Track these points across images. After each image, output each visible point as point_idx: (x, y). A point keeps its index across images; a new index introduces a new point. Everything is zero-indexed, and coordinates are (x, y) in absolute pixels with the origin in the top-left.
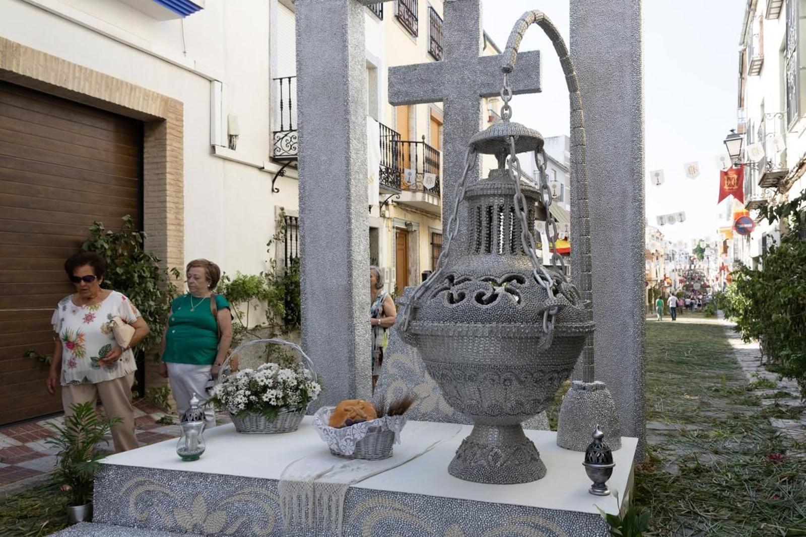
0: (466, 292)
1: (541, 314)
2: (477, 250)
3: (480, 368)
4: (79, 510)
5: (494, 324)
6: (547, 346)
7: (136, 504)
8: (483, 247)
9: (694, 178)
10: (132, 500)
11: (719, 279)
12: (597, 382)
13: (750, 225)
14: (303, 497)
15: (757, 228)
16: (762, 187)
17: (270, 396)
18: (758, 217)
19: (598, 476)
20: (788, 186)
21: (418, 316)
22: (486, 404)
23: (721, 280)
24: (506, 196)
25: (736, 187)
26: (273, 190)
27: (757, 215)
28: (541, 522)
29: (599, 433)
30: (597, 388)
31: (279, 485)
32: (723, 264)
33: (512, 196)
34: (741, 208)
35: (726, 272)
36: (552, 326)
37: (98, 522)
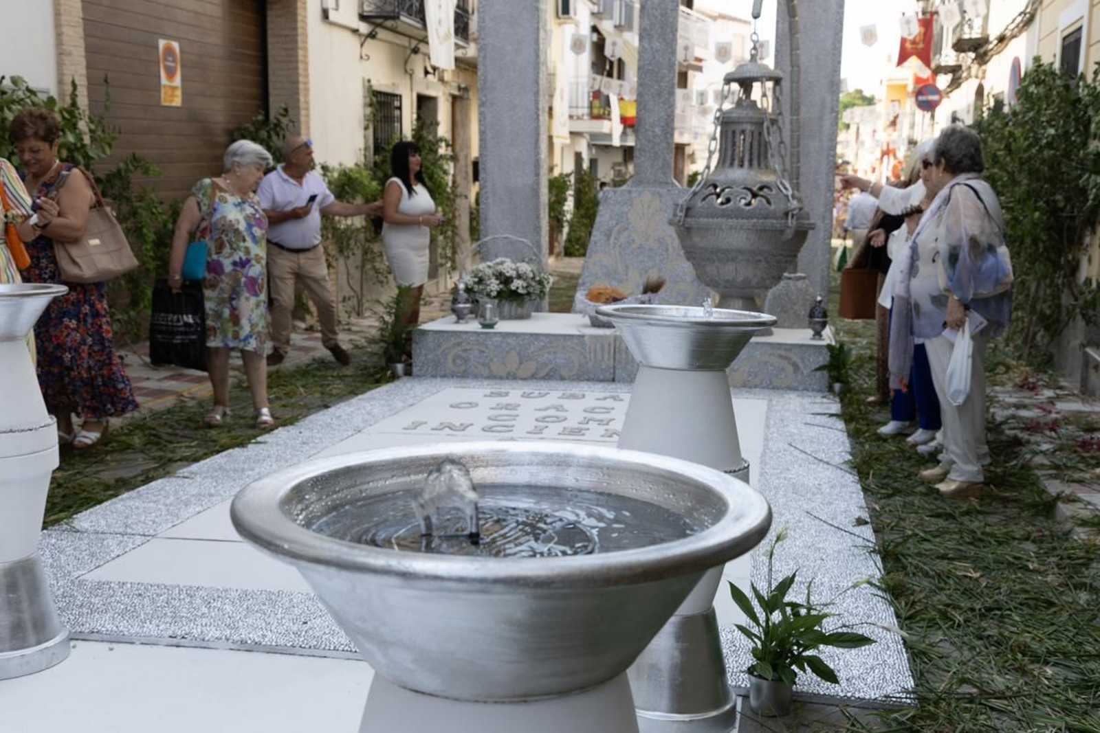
0: (732, 197)
1: (786, 214)
2: (732, 164)
3: (740, 252)
4: (400, 367)
5: (755, 220)
6: (790, 237)
7: (454, 361)
8: (736, 162)
9: (870, 45)
10: (450, 358)
11: (877, 171)
12: (799, 274)
13: (935, 98)
14: (606, 347)
15: (945, 102)
16: (956, 51)
17: (517, 284)
18: (949, 86)
19: (818, 327)
20: (987, 58)
21: (690, 213)
22: (740, 279)
23: (881, 173)
24: (756, 123)
25: (921, 46)
26: (361, 57)
27: (948, 84)
28: (783, 353)
29: (819, 298)
30: (800, 278)
31: (586, 338)
32: (888, 145)
33: (762, 124)
34: (926, 73)
35: (892, 158)
36: (795, 222)
37: (419, 376)
